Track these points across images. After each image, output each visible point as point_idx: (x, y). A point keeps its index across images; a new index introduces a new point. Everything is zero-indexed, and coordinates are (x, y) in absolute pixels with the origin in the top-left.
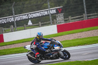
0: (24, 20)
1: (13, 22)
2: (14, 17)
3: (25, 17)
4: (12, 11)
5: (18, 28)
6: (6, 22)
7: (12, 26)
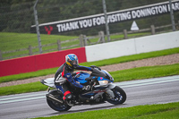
0: (125, 21)
1: (104, 24)
2: (106, 16)
3: (125, 16)
4: (102, 5)
5: (113, 36)
6: (90, 25)
7: (102, 32)
